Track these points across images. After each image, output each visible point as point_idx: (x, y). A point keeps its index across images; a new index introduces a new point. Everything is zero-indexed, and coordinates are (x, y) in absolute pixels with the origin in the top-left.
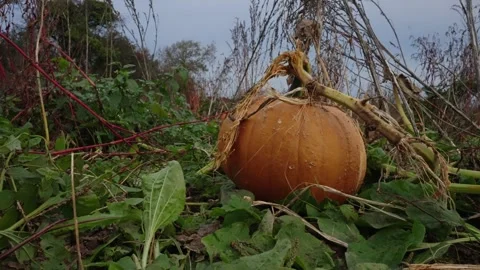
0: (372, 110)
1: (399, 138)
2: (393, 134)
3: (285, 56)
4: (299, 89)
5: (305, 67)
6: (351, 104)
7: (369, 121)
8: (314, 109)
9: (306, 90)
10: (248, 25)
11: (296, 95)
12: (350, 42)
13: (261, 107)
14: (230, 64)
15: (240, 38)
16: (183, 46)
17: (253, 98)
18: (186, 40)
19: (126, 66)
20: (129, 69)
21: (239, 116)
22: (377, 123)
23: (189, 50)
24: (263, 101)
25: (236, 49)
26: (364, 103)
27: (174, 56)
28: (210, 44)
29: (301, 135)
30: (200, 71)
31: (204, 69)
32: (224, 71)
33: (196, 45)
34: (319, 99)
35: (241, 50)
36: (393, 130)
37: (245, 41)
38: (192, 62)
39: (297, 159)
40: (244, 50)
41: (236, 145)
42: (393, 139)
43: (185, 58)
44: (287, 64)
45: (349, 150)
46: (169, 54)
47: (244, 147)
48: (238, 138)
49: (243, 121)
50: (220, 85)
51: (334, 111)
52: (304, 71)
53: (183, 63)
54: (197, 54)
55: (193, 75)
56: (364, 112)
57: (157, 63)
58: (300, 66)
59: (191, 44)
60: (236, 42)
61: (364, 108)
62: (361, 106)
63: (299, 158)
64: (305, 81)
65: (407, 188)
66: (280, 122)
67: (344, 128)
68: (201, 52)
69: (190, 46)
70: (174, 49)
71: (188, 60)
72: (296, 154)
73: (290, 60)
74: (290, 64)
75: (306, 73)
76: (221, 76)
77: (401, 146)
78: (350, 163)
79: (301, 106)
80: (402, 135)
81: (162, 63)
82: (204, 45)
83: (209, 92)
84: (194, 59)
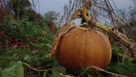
0: (116, 32)
1: (130, 45)
2: (126, 43)
3: (79, 10)
4: (85, 23)
5: (87, 15)
6: (107, 30)
7: (116, 37)
8: (91, 32)
9: (88, 24)
10: (69, 6)
11: (83, 26)
12: (101, 9)
13: (69, 31)
14: (63, 17)
15: (66, 10)
16: (51, 13)
17: (66, 27)
18: (51, 11)
19: (26, 17)
20: (27, 18)
21: (60, 35)
22: (119, 38)
23: (52, 14)
24: (70, 28)
25: (65, 13)
26: (113, 29)
27: (48, 16)
28: (58, 12)
29: (86, 43)
30: (55, 20)
31: (57, 19)
32: (61, 20)
33: (54, 12)
34: (93, 28)
35: (66, 13)
36: (127, 41)
37: (68, 10)
38: (53, 17)
39: (84, 54)
40: (67, 13)
41: (58, 47)
42: (127, 45)
43: (51, 16)
44: (80, 14)
45: (106, 49)
46: (46, 15)
47: (62, 48)
48: (59, 44)
49: (62, 37)
50: (60, 24)
51: (99, 33)
52: (87, 16)
53: (50, 18)
54: (54, 15)
55: (53, 21)
56: (113, 33)
57: (43, 17)
58: (85, 15)
59: (53, 12)
60: (65, 11)
61: (113, 32)
62: (112, 31)
63: (85, 53)
64: (87, 20)
65: (131, 65)
66: (77, 38)
67: (103, 40)
68: (56, 15)
69: (53, 13)
70: (48, 13)
71: (52, 17)
72: (84, 52)
73: (81, 12)
74: (81, 14)
75: (87, 17)
76: (61, 21)
77: (131, 49)
78: (106, 55)
79: (86, 31)
80: (131, 44)
81: (44, 18)
82: (56, 12)
83: (57, 26)
84: (54, 16)
